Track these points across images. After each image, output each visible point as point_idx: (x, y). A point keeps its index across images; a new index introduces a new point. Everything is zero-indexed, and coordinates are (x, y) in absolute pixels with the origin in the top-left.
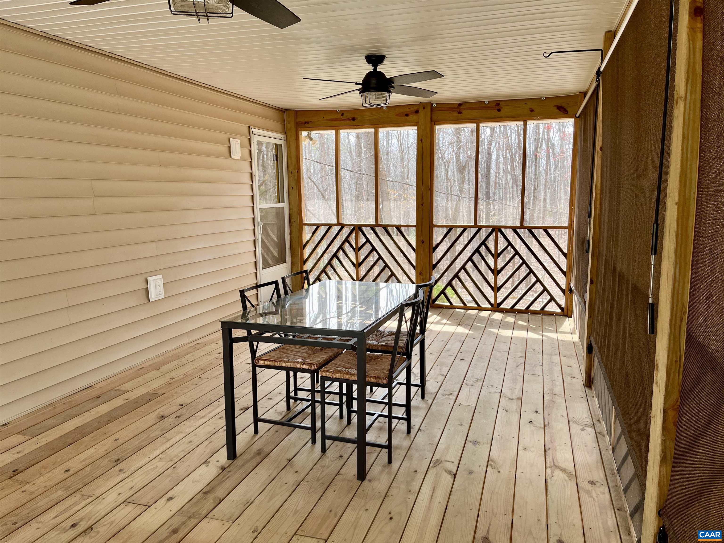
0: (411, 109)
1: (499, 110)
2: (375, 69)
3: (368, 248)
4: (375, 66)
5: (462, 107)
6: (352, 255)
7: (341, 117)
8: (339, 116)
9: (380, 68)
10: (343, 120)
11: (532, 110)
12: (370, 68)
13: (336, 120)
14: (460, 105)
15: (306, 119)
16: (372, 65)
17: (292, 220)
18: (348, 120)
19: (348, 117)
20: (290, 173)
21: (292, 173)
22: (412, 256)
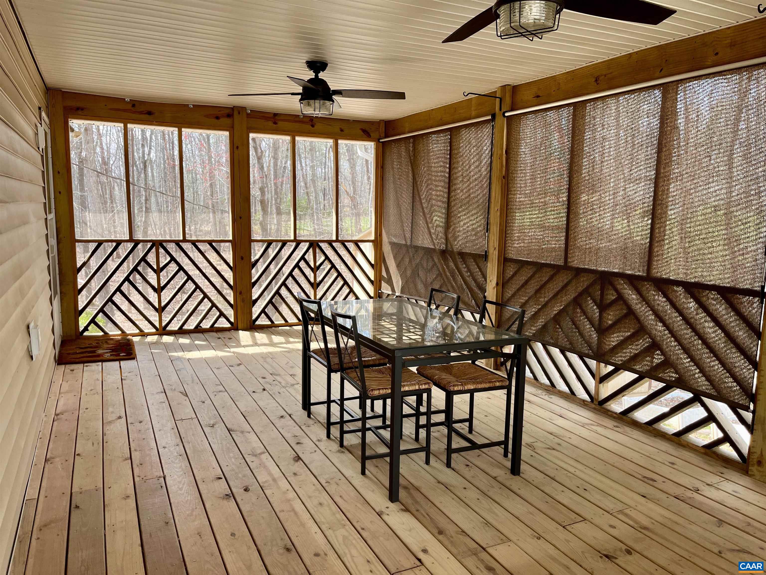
0: (222, 112)
1: (313, 126)
2: (317, 76)
3: (173, 267)
4: (317, 73)
5: (276, 118)
6: (152, 277)
7: (132, 108)
8: (129, 107)
9: (322, 75)
10: (134, 112)
11: (342, 130)
12: (311, 75)
13: (125, 110)
14: (275, 115)
15: (79, 104)
16: (314, 72)
17: (61, 236)
18: (141, 113)
19: (142, 110)
20: (56, 173)
21: (59, 172)
22: (229, 275)
